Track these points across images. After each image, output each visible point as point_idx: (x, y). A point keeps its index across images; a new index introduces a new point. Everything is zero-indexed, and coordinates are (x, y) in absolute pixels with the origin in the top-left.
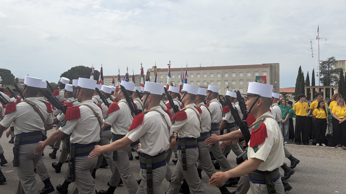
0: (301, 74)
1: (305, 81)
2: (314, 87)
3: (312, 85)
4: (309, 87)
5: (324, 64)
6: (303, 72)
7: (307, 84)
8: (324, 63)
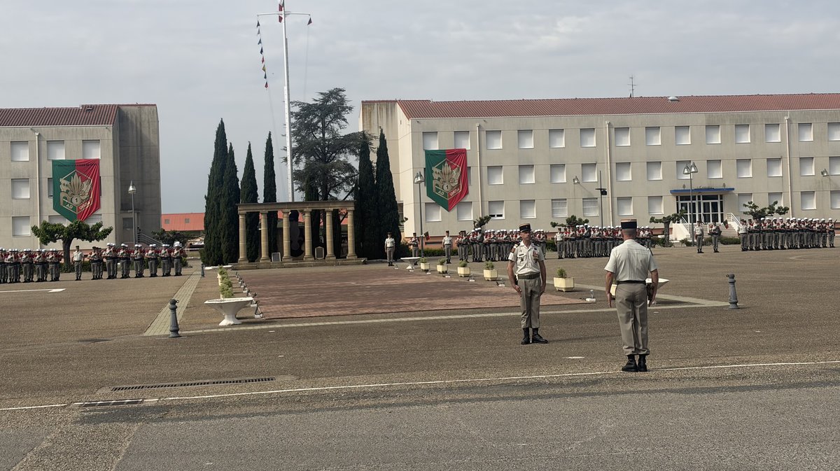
0: (223, 154)
1: (239, 183)
2: (271, 208)
3: (265, 201)
4: (252, 209)
5: (307, 116)
6: (231, 147)
7: (248, 195)
8: (307, 110)
